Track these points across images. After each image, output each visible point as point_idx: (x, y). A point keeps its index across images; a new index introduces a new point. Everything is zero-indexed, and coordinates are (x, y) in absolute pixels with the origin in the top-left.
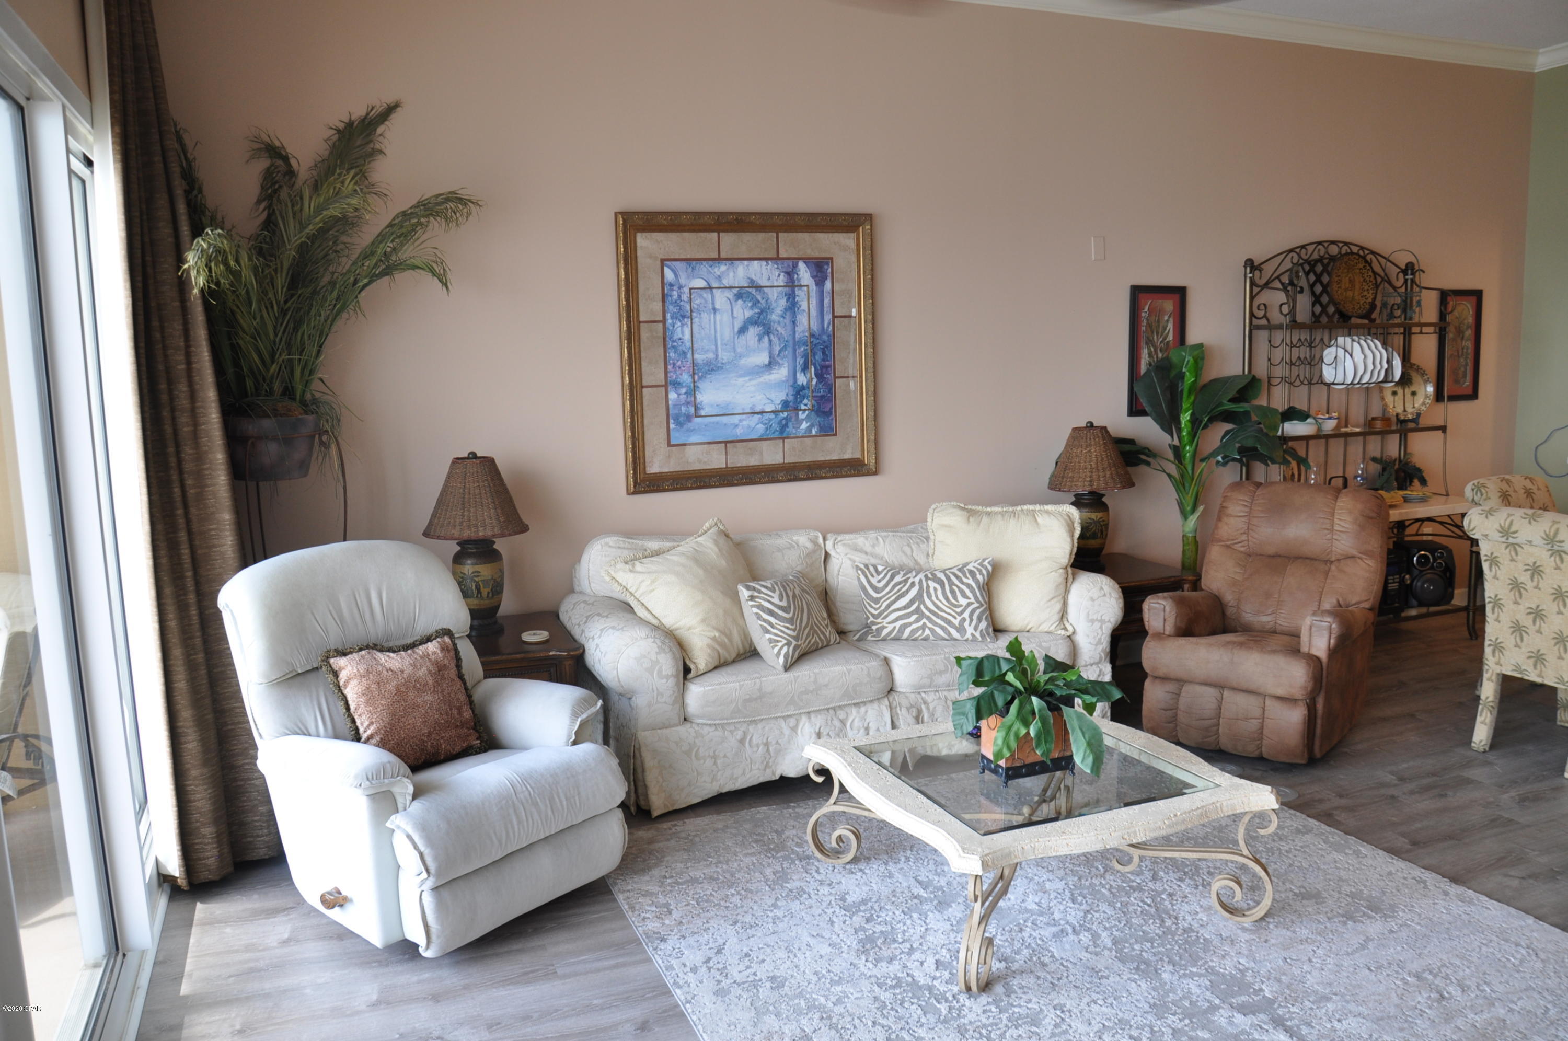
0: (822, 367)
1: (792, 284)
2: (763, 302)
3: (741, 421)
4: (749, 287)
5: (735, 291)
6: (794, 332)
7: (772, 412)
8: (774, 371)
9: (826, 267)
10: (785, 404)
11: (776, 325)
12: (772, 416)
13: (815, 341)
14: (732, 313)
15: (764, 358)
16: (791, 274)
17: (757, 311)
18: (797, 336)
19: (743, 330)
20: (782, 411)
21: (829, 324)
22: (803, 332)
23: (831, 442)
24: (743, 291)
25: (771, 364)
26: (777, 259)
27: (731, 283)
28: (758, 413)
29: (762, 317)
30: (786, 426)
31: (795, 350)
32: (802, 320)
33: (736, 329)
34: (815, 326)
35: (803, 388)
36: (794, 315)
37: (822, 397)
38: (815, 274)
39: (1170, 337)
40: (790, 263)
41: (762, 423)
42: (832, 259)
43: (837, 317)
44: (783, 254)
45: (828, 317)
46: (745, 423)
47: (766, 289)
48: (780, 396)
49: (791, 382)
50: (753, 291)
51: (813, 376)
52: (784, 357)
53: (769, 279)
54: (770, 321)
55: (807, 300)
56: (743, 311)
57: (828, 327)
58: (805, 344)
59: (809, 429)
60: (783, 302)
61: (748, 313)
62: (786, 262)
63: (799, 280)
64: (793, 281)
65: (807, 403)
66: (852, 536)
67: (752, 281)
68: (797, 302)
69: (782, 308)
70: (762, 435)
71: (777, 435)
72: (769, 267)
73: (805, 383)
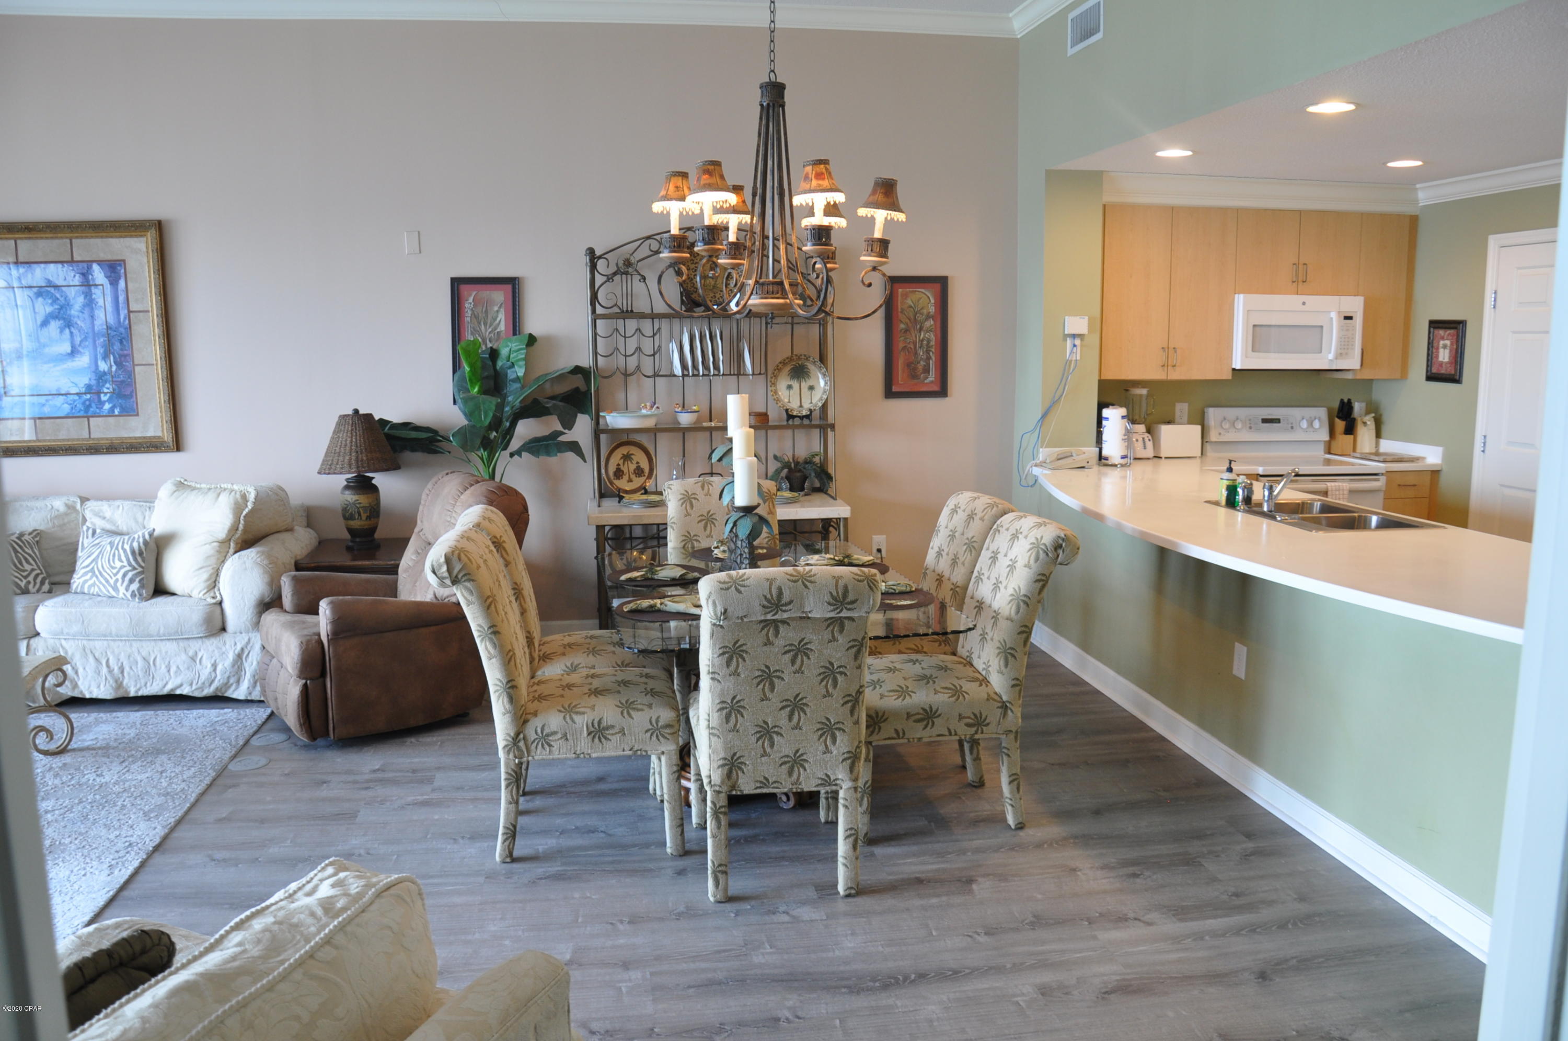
0: (121, 356)
1: (87, 284)
2: (62, 299)
3: (47, 401)
4: (47, 286)
5: (35, 290)
6: (93, 325)
7: (77, 394)
8: (77, 359)
9: (119, 268)
10: (89, 388)
11: (76, 320)
12: (76, 397)
13: (113, 333)
14: (34, 309)
15: (66, 348)
16: (85, 275)
17: (57, 307)
18: (96, 328)
19: (45, 323)
20: (85, 393)
21: (125, 318)
22: (102, 325)
23: (133, 421)
24: (43, 290)
25: (74, 352)
26: (72, 262)
27: (30, 283)
28: (62, 395)
29: (62, 312)
30: (90, 406)
31: (94, 342)
32: (100, 315)
33: (39, 323)
34: (111, 320)
35: (105, 373)
36: (92, 310)
37: (122, 382)
38: (109, 274)
39: (502, 327)
40: (85, 265)
41: (67, 403)
42: (124, 261)
43: (132, 312)
44: (77, 258)
45: (123, 313)
46: (51, 402)
47: (64, 289)
48: (84, 380)
49: (93, 369)
50: (52, 290)
51: (113, 364)
52: (85, 347)
53: (65, 279)
54: (70, 316)
55: (103, 296)
56: (44, 308)
57: (124, 320)
58: (103, 336)
59: (112, 410)
60: (81, 300)
61: (49, 309)
62: (81, 265)
63: (93, 280)
64: (87, 280)
65: (108, 388)
66: (100, 503)
67: (49, 281)
68: (94, 299)
69: (81, 305)
70: (68, 413)
71: (82, 413)
72: (65, 269)
73: (106, 370)
